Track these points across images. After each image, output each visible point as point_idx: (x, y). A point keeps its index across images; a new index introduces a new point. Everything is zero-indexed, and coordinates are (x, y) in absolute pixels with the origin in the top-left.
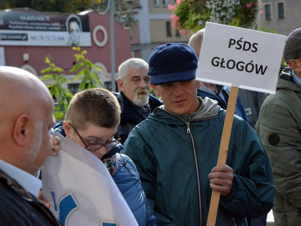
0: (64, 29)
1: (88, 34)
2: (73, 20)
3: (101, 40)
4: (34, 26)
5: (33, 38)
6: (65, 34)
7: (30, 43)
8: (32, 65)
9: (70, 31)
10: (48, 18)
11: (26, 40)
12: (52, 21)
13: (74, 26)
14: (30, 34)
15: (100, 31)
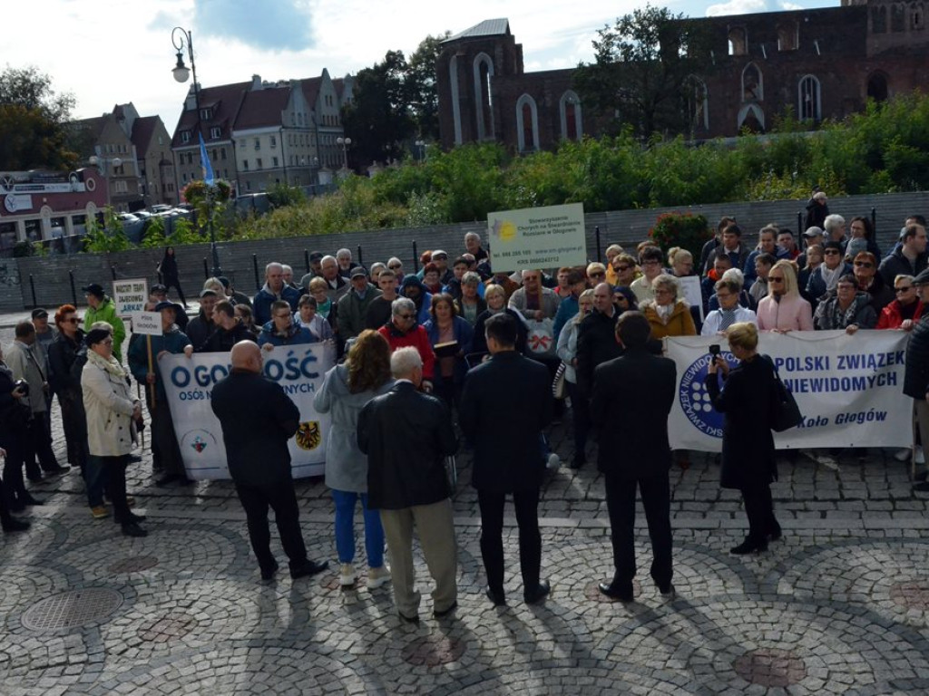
0: (67, 181)
1: (83, 184)
2: (73, 175)
3: (91, 187)
4: (49, 180)
5: (48, 188)
6: (68, 185)
7: (46, 191)
8: (50, 206)
9: (71, 182)
10: (57, 174)
11: (44, 189)
12: (60, 176)
13: (74, 179)
14: (46, 185)
15: (90, 181)
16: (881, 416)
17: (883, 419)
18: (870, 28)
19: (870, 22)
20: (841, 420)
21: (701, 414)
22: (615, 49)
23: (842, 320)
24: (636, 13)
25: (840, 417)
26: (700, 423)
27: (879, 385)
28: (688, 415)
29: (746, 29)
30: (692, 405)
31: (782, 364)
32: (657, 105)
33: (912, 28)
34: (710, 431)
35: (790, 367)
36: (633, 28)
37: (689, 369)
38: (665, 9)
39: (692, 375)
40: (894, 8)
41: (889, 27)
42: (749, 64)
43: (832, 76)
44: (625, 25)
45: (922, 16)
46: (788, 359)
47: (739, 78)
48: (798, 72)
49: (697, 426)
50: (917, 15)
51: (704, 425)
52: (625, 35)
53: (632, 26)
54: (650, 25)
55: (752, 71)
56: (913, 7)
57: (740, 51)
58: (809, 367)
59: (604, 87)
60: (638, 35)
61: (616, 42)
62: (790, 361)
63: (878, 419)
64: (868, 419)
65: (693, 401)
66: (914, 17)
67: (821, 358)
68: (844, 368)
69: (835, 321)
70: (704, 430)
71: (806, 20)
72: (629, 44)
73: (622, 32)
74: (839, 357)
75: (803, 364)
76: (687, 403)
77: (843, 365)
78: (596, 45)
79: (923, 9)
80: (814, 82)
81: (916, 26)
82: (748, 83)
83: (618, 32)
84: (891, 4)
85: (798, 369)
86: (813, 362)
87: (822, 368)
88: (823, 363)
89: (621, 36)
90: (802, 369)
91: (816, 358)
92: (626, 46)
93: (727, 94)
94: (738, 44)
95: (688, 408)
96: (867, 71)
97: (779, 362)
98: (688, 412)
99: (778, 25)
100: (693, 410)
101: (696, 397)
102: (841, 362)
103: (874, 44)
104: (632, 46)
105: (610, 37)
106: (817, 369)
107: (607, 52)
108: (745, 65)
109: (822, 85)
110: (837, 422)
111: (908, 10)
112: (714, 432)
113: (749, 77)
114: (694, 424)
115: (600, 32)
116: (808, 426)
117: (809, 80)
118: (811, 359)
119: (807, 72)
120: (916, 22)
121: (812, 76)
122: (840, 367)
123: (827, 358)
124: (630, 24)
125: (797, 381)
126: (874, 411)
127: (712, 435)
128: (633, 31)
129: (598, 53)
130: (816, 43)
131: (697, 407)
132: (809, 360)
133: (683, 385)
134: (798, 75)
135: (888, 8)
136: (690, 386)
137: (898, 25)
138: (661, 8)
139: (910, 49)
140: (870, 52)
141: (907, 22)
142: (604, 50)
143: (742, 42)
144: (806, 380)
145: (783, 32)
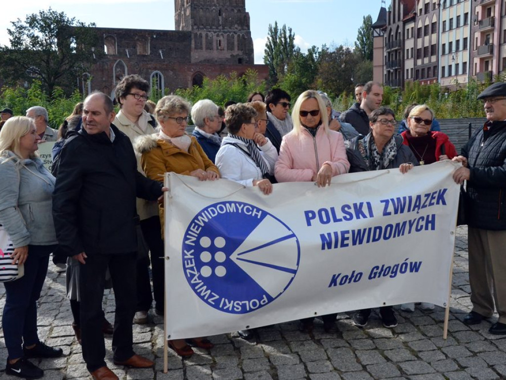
16: (415, 267)
17: (417, 270)
18: (193, 46)
19: (193, 42)
20: (375, 274)
21: (212, 282)
22: (25, 37)
23: (381, 159)
24: (41, 13)
25: (375, 271)
26: (211, 296)
27: (417, 230)
28: (193, 286)
29: (116, 38)
30: (199, 271)
31: (314, 217)
32: (56, 80)
33: (217, 49)
34: (225, 304)
35: (325, 219)
36: (39, 24)
37: (196, 218)
38: (63, 13)
39: (199, 226)
40: (207, 36)
41: (204, 46)
42: (118, 61)
43: (171, 73)
44: (32, 21)
45: (223, 42)
46: (320, 212)
47: (112, 69)
48: (150, 69)
49: (206, 301)
50: (220, 41)
51: (217, 297)
52: (32, 28)
53: (37, 22)
54: (52, 23)
55: (120, 65)
56: (218, 36)
57: (112, 53)
58: (348, 217)
59: (16, 63)
60: (43, 29)
61: (26, 32)
62: (323, 213)
63: (411, 271)
64: (401, 272)
65: (200, 264)
66: (218, 42)
67: (361, 204)
68: (390, 214)
69: (372, 160)
70: (216, 305)
71: (155, 37)
72: (35, 36)
73: (30, 25)
74: (382, 201)
75: (340, 215)
76: (192, 269)
77: (388, 211)
78: (10, 33)
79: (223, 37)
80: (160, 76)
81: (219, 48)
82: (118, 74)
83: (28, 25)
84: (205, 33)
85: (336, 220)
86: (352, 211)
87: (365, 216)
88: (365, 210)
89: (30, 28)
90: (340, 220)
91: (355, 205)
92: (33, 36)
93: (104, 79)
94: (110, 47)
95: (193, 276)
96: (192, 72)
97: (310, 215)
98: (193, 282)
99: (137, 38)
100: (200, 277)
101: (205, 257)
102: (386, 207)
103: (196, 56)
104: (37, 37)
105: (21, 27)
106: (358, 217)
107: (19, 38)
108: (116, 61)
109: (164, 79)
110: (370, 278)
111: (215, 37)
112: (229, 306)
113: (118, 70)
114: (202, 298)
115: (13, 23)
116: (341, 284)
117: (157, 74)
118: (349, 207)
119: (155, 69)
120: (220, 45)
121: (159, 72)
122: (386, 214)
123: (369, 204)
124: (36, 20)
125: (336, 234)
126: (408, 262)
127: (227, 311)
128: (39, 26)
129: (12, 38)
130: (161, 52)
131: (206, 272)
132: (346, 209)
133: (187, 242)
134: (150, 71)
135: (204, 35)
136: (197, 242)
137: (209, 47)
138: (59, 12)
139: (216, 61)
140: (193, 61)
141: (214, 44)
142: (16, 37)
143: (113, 47)
144: (348, 232)
145: (140, 43)
